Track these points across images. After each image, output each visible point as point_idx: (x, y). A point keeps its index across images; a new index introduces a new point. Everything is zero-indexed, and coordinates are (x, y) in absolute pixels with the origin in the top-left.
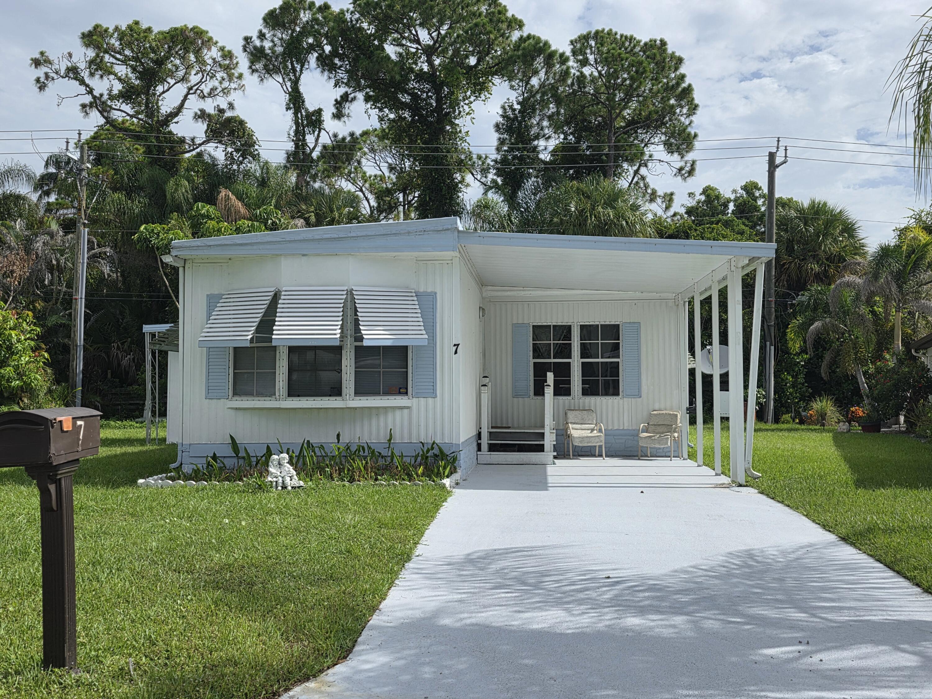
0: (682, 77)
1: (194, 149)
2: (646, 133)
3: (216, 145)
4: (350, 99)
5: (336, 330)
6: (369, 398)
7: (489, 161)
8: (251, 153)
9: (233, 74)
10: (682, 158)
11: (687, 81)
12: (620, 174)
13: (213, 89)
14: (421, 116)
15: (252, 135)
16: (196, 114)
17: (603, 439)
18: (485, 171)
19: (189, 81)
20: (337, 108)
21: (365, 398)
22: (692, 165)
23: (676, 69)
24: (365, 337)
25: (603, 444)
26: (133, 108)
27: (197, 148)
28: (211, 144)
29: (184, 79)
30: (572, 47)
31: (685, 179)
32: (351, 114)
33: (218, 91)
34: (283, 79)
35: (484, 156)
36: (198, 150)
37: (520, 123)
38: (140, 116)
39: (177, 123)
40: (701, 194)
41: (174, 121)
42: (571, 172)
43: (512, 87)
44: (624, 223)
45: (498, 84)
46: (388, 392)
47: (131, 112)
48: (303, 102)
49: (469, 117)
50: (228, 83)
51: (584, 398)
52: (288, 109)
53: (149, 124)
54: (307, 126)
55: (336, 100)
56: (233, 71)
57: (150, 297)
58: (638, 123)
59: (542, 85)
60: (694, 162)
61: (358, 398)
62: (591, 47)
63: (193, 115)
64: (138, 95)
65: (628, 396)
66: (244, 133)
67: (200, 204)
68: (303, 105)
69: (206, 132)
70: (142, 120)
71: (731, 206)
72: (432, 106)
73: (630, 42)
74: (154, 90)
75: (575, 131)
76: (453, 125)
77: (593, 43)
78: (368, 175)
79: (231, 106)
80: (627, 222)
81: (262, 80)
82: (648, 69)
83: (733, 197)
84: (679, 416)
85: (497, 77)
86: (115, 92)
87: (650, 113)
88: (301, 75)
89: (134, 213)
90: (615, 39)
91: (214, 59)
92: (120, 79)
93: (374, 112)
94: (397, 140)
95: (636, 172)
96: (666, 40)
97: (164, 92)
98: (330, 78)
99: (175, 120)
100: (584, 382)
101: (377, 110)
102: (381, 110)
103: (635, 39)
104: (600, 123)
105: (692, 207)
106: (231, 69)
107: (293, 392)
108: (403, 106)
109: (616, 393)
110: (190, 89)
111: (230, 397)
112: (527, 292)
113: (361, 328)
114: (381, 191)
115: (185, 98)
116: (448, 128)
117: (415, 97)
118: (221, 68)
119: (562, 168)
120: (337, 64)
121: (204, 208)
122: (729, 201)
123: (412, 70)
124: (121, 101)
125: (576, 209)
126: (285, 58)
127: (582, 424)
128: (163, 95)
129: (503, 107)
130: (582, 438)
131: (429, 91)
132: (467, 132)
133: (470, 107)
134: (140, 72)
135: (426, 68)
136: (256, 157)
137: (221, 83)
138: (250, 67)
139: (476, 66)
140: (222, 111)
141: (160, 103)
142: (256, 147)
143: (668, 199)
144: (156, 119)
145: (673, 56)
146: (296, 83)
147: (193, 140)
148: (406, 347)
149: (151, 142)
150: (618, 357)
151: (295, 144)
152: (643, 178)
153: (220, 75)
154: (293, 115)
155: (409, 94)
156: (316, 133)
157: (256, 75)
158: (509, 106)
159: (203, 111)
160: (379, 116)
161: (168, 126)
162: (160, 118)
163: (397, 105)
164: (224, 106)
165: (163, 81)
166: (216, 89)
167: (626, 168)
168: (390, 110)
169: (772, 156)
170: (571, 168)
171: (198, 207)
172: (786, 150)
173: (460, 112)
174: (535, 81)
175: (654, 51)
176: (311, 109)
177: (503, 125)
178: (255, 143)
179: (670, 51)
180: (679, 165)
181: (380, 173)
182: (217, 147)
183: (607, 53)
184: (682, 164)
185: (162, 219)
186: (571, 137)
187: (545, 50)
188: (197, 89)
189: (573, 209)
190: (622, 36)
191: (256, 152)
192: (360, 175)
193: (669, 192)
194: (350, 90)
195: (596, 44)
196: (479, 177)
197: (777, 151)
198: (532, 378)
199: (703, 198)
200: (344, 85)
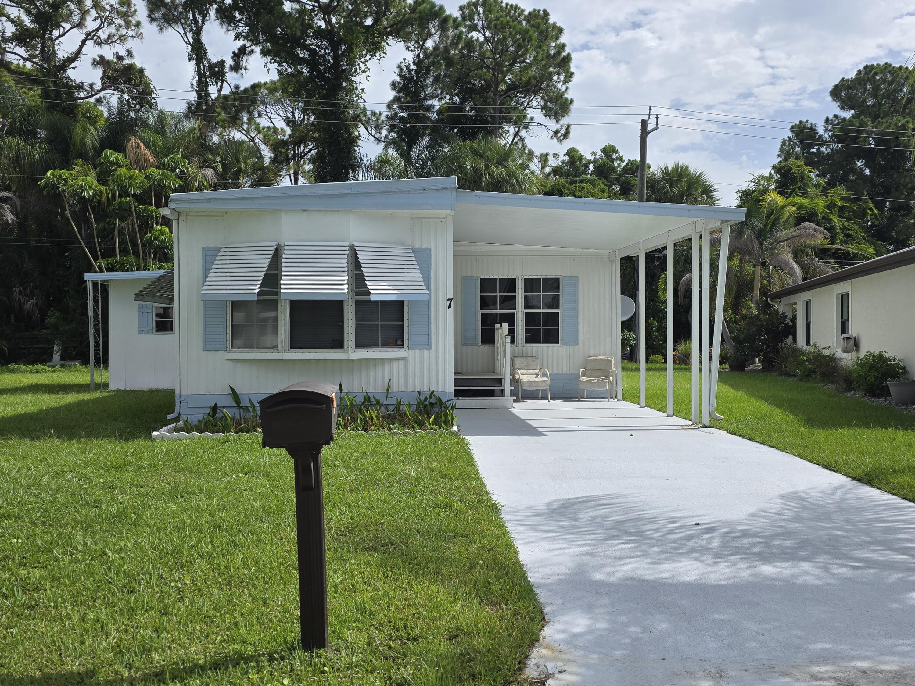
0: (563, 47)
1: (92, 96)
2: (525, 97)
3: (112, 92)
4: (247, 52)
5: (342, 285)
6: (369, 350)
7: (383, 117)
8: (149, 101)
9: (131, 22)
10: (557, 121)
11: (567, 50)
12: (501, 134)
13: (110, 36)
14: (319, 71)
15: (149, 84)
16: (94, 60)
17: (548, 383)
18: (378, 128)
19: (85, 27)
20: (235, 61)
21: (366, 350)
22: (567, 129)
23: (557, 38)
24: (372, 292)
25: (548, 388)
26: (28, 51)
27: (96, 94)
28: (108, 91)
29: (80, 25)
30: (461, 12)
31: (560, 141)
32: (248, 67)
33: (116, 38)
34: (184, 29)
35: (378, 113)
36: (97, 96)
37: (416, 83)
38: (34, 60)
39: (74, 68)
40: (564, 155)
41: (71, 66)
42: (455, 131)
43: (408, 48)
44: (515, 181)
45: (392, 45)
46: (387, 344)
47: (25, 55)
48: (206, 53)
49: (364, 75)
50: (125, 30)
51: (527, 345)
52: (190, 59)
53: (45, 68)
54: (210, 76)
55: (234, 53)
56: (130, 18)
57: (52, 242)
58: (518, 87)
59: (436, 48)
60: (569, 126)
61: (359, 350)
62: (479, 14)
63: (92, 61)
64: (33, 38)
65: (567, 343)
66: (141, 81)
67: (108, 151)
68: (206, 56)
69: (102, 79)
70: (37, 64)
71: (591, 167)
72: (329, 62)
73: (515, 11)
74: (51, 34)
75: (459, 92)
76: (351, 82)
77: (481, 10)
78: (261, 126)
79: (130, 53)
80: (517, 181)
81: (161, 29)
82: (533, 37)
83: (592, 158)
84: (613, 362)
85: (391, 37)
86: (8, 34)
87: (530, 79)
88: (203, 26)
89: (34, 159)
90: (501, 7)
91: (112, 6)
92: (12, 21)
93: (274, 67)
94: (294, 95)
95: (516, 134)
96: (548, 11)
97: (60, 36)
98: (228, 30)
99: (73, 65)
100: (527, 331)
101: (276, 64)
102: (280, 64)
103: (519, 8)
104: (482, 86)
105: (557, 167)
106: (128, 16)
107: (295, 345)
108: (302, 61)
109: (556, 341)
110: (88, 34)
111: (228, 349)
112: (478, 248)
113: (368, 283)
114: (277, 143)
115: (83, 43)
116: (344, 84)
117: (313, 53)
118: (118, 14)
119: (447, 127)
120: (236, 17)
121: (112, 155)
122: (589, 162)
123: (311, 27)
124: (14, 43)
125: (472, 167)
126: (187, 8)
127: (527, 369)
128: (60, 39)
129: (399, 67)
130: (531, 383)
131: (327, 48)
132: (363, 89)
133: (365, 65)
134: (35, 16)
135: (322, 24)
136: (151, 106)
137: (117, 30)
138: (149, 16)
139: (372, 26)
140: (120, 58)
141: (56, 48)
142: (154, 95)
143: (544, 159)
144: (53, 63)
145: (554, 25)
146: (197, 33)
147: (91, 86)
148: (403, 301)
149: (49, 87)
150: (558, 308)
151: (198, 94)
152: (522, 139)
153: (118, 21)
154: (195, 66)
155: (308, 50)
156: (219, 84)
157: (155, 25)
158: (406, 66)
159: (102, 57)
160: (278, 70)
161: (65, 71)
162: (57, 63)
163: (295, 60)
164: (123, 53)
165: (58, 26)
166: (114, 35)
167: (507, 129)
168: (289, 64)
169: (644, 123)
170: (456, 127)
171: (106, 154)
172: (657, 118)
173: (356, 69)
174: (430, 44)
175: (538, 21)
176: (214, 60)
177: (399, 83)
178: (152, 91)
179: (551, 21)
180: (555, 128)
181: (271, 125)
182: (113, 94)
183: (495, 20)
184: (558, 127)
185: (66, 164)
186: (456, 98)
187: (440, 15)
188: (95, 35)
189: (469, 167)
190: (507, 4)
191: (153, 101)
192: (253, 127)
193: (544, 152)
194: (248, 44)
195: (484, 11)
196: (373, 132)
197: (649, 118)
198: (479, 327)
199: (567, 158)
200: (242, 38)
